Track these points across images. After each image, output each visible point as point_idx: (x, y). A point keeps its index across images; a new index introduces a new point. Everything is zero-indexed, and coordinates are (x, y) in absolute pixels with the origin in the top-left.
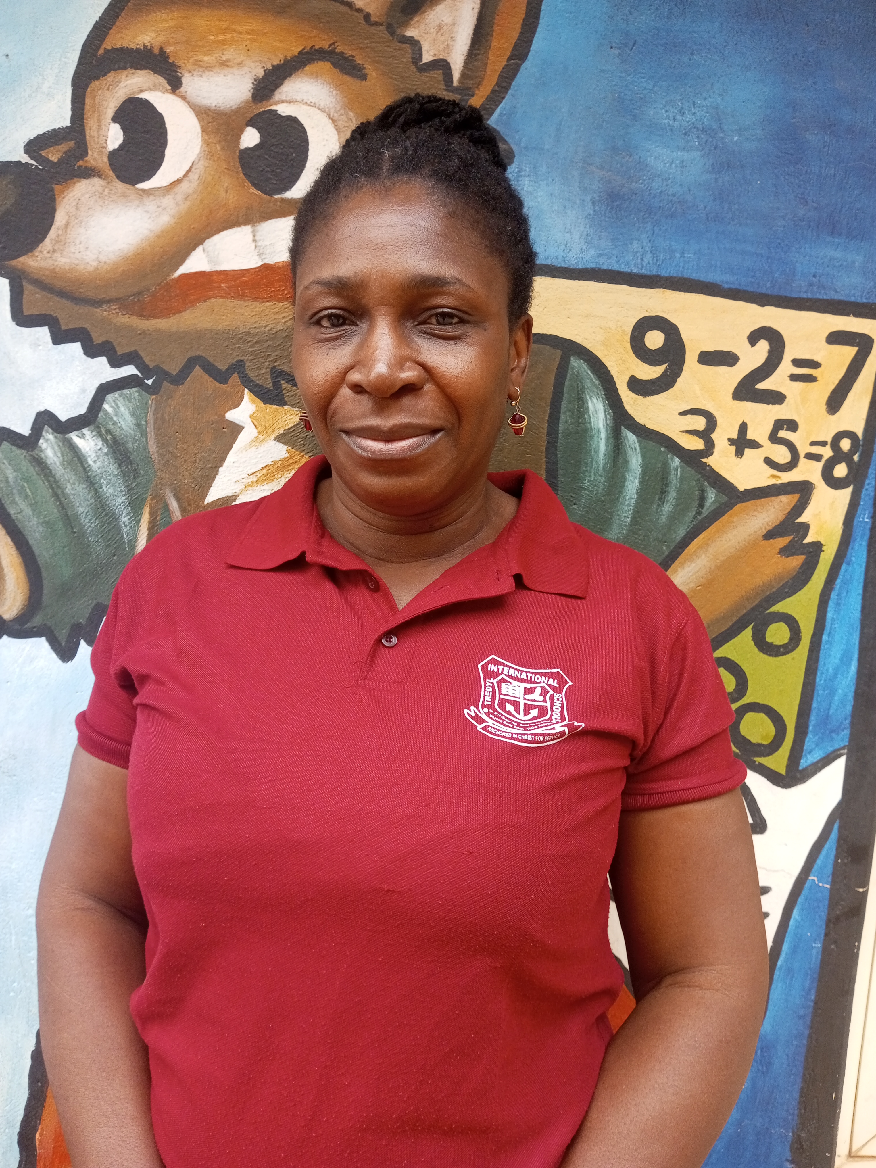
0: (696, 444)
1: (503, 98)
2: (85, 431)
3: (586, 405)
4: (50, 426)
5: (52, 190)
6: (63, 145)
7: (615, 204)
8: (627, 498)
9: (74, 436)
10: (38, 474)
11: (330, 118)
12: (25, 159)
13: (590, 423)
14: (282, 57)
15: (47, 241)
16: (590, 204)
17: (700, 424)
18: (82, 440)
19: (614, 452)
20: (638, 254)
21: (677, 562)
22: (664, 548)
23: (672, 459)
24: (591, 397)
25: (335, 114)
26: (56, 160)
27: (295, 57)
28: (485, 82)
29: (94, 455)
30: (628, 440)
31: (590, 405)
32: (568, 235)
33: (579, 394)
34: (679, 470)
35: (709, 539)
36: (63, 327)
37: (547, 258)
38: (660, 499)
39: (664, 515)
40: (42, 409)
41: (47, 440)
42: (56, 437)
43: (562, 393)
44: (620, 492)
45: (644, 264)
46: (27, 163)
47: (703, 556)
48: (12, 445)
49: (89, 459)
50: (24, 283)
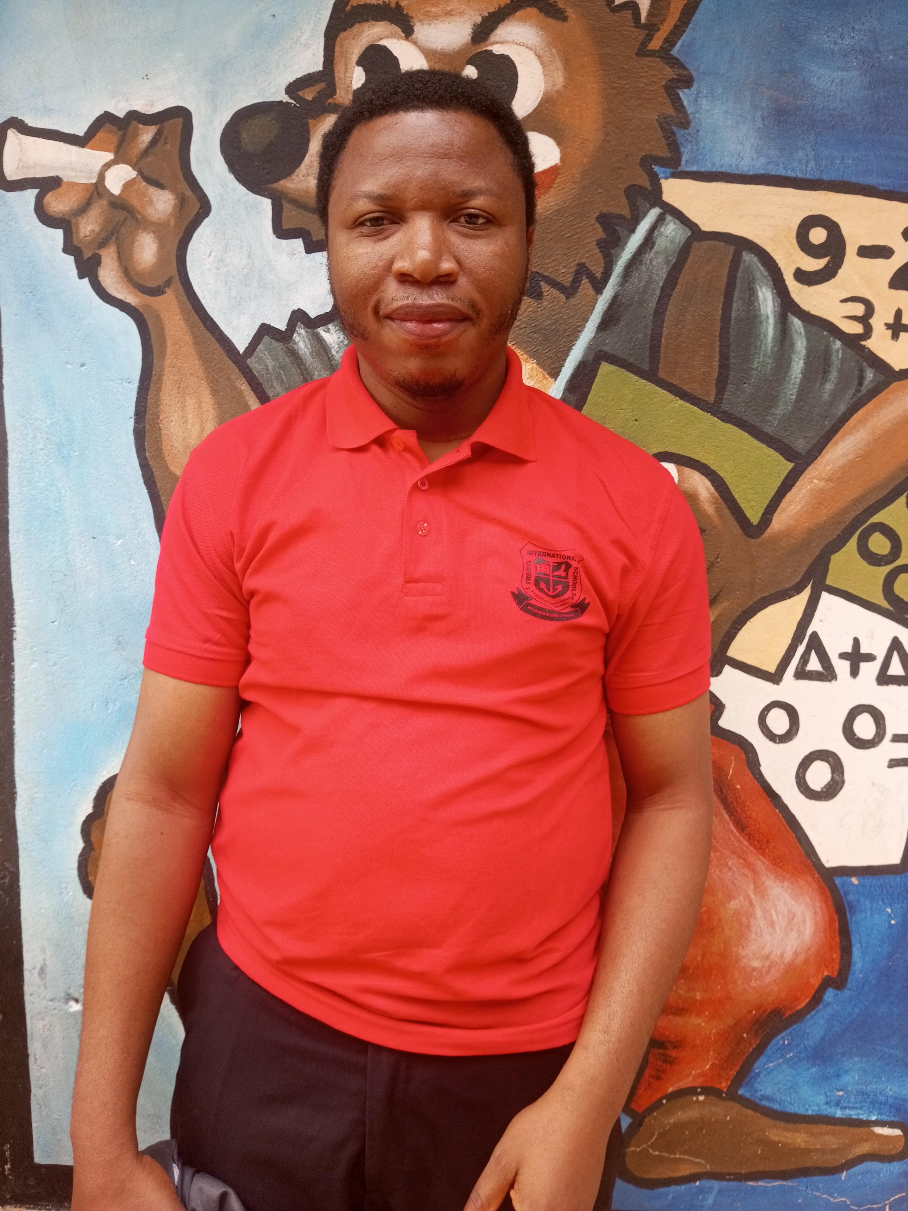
0: (856, 328)
1: (684, 32)
2: (331, 326)
3: (756, 294)
4: (302, 323)
5: (307, 124)
6: (316, 86)
7: (782, 119)
8: (793, 377)
9: (321, 331)
10: (292, 363)
11: (536, 55)
12: (286, 99)
13: (760, 310)
14: (496, 6)
15: (303, 166)
16: (760, 120)
17: (859, 309)
18: (328, 334)
19: (781, 336)
20: (803, 162)
21: (838, 436)
22: (826, 423)
23: (834, 342)
24: (761, 287)
25: (541, 51)
26: (311, 99)
27: (508, 5)
28: (668, 19)
29: (337, 346)
30: (794, 325)
31: (760, 294)
32: (740, 147)
33: (749, 285)
34: (840, 352)
35: (867, 415)
36: (314, 239)
37: (722, 166)
38: (823, 378)
39: (825, 392)
40: (297, 309)
41: (299, 334)
42: (307, 332)
43: (734, 284)
44: (787, 372)
45: (809, 169)
46: (287, 102)
47: (862, 430)
48: (272, 338)
49: (333, 350)
50: (284, 202)
